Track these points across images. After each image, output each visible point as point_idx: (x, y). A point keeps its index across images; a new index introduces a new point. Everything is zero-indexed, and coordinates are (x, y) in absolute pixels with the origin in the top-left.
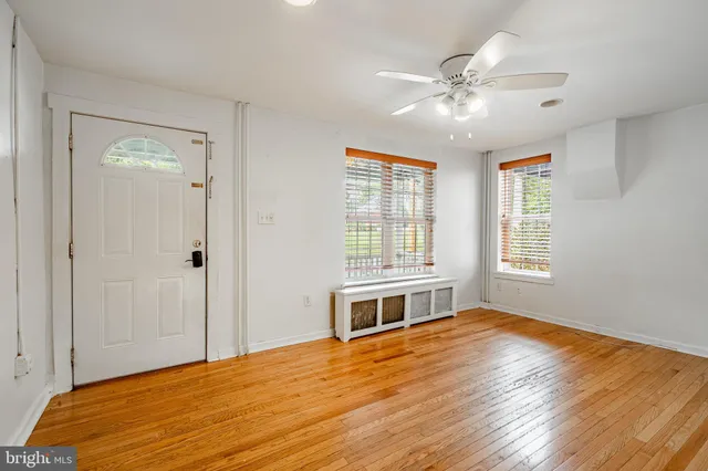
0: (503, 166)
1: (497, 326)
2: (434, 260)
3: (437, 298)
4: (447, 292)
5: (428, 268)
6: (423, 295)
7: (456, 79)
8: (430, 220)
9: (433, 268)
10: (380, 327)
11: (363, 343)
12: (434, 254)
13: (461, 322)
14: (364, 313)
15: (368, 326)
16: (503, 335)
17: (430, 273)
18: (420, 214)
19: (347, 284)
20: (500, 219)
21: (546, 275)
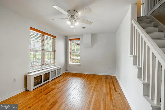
0: (70, 40)
1: (71, 76)
2: (56, 62)
3: (57, 72)
4: (59, 70)
5: (54, 64)
6: (54, 71)
7: (72, 16)
8: (54, 51)
9: (55, 64)
10: (43, 83)
11: (38, 89)
12: (56, 60)
13: (63, 77)
14: (38, 80)
15: (39, 84)
16: (74, 78)
17: (54, 65)
18: (52, 50)
19: (30, 72)
20: (70, 52)
21: (79, 63)
